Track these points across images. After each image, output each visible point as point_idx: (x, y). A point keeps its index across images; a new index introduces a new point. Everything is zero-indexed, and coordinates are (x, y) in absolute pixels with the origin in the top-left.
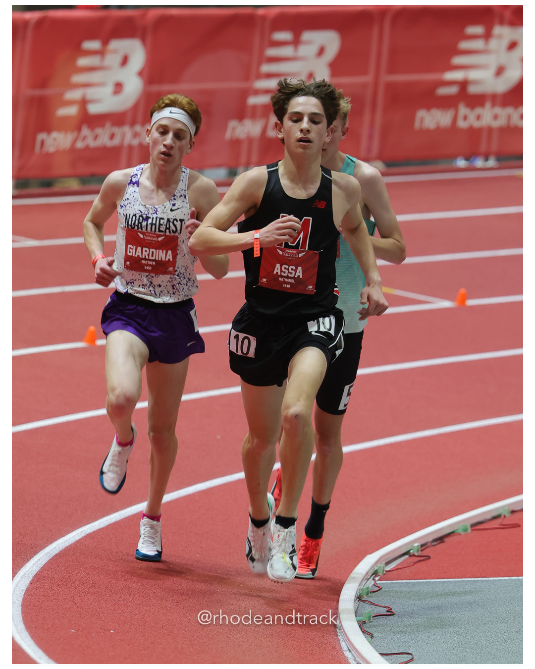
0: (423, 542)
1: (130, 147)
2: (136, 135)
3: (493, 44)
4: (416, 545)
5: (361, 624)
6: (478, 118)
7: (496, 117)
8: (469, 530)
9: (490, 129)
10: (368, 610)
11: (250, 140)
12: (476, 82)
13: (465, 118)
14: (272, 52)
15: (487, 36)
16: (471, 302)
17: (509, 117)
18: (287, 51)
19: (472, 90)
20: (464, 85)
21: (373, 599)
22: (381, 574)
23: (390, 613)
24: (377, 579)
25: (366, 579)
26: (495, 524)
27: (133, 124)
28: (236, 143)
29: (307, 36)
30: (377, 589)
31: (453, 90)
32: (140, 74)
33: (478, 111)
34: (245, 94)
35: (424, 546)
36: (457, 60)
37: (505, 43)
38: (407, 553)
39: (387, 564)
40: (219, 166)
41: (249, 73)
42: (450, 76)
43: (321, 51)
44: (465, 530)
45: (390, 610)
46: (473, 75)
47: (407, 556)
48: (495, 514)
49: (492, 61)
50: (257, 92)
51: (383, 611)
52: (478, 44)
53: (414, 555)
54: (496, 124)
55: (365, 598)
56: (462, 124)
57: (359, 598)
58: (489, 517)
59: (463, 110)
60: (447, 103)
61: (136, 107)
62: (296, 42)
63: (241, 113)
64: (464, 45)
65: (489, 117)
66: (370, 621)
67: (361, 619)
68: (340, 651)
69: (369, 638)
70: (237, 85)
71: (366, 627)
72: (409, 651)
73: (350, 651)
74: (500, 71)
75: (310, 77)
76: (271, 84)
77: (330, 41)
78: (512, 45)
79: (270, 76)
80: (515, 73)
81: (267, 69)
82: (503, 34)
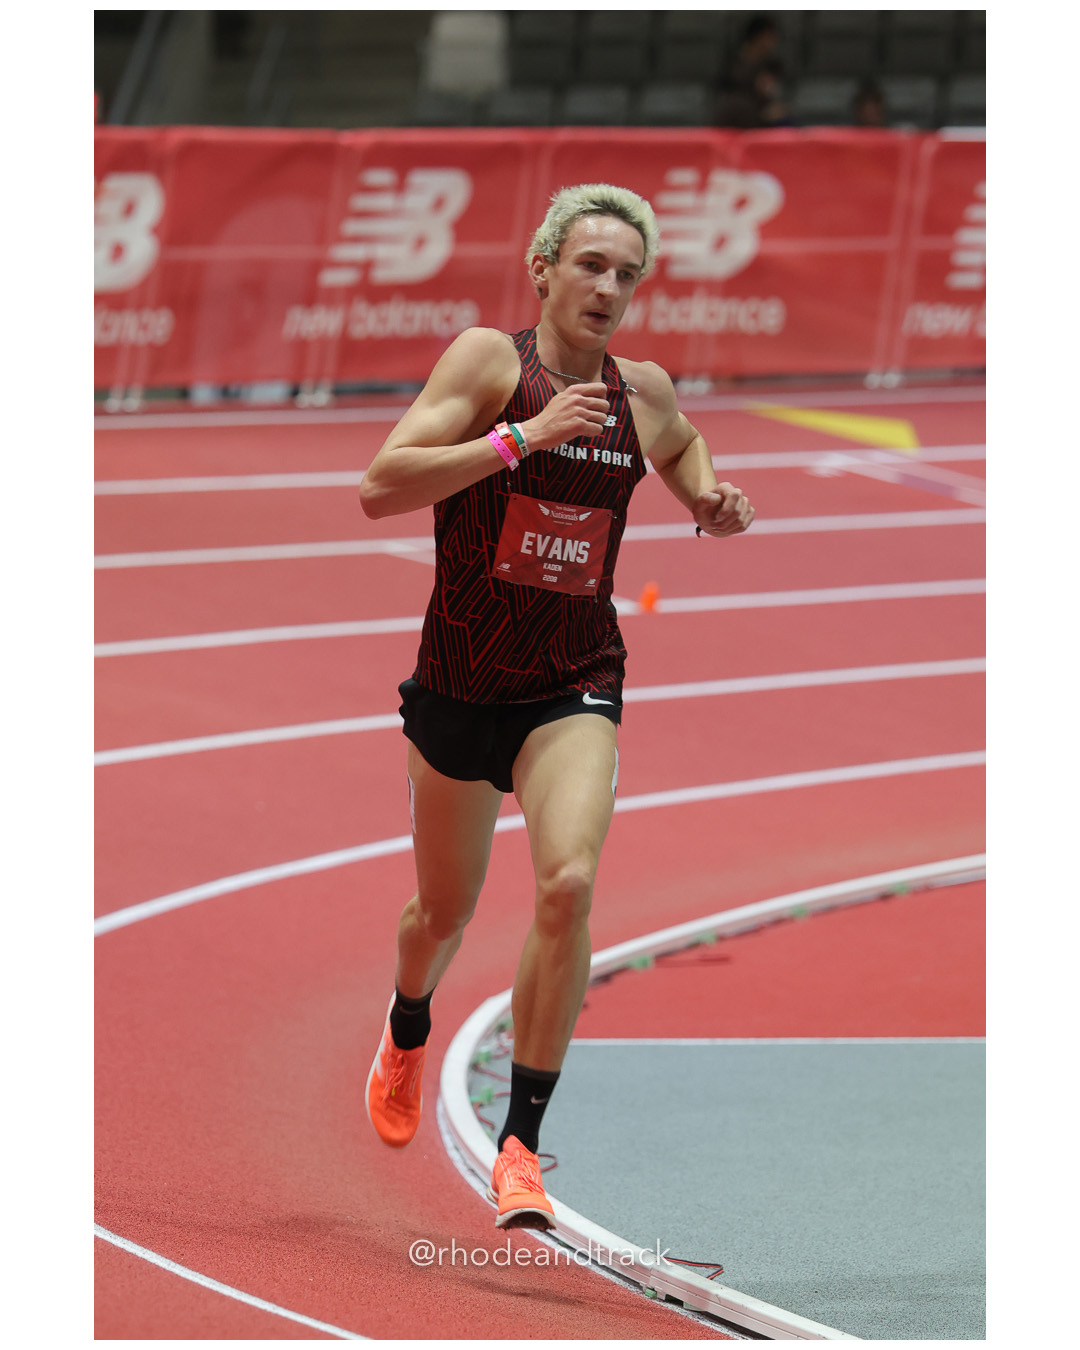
1: (134, 349)
2: (144, 327)
3: (711, 199)
5: (477, 1107)
6: (686, 315)
7: (712, 315)
8: (651, 963)
9: (701, 337)
10: (486, 1085)
11: (323, 341)
12: (684, 260)
13: (664, 315)
14: (362, 202)
15: (702, 186)
16: (667, 606)
17: (732, 317)
18: (384, 202)
19: (677, 271)
20: (663, 263)
21: (497, 1068)
24: (503, 1036)
25: (486, 1037)
26: (693, 955)
27: (139, 307)
28: (301, 345)
29: (419, 178)
30: (500, 1052)
32: (156, 230)
33: (685, 304)
34: (318, 266)
37: (729, 198)
40: (271, 378)
41: (326, 234)
43: (439, 204)
44: (645, 963)
46: (679, 248)
48: (692, 940)
49: (708, 227)
50: (337, 265)
52: (687, 200)
54: (712, 327)
55: (483, 1066)
56: (658, 325)
57: (475, 1067)
58: (682, 944)
59: (659, 302)
61: (144, 284)
62: (400, 187)
63: (312, 296)
64: (665, 200)
65: (699, 315)
66: (490, 1103)
67: (477, 1099)
68: (442, 1149)
69: (489, 1130)
70: (304, 252)
71: (484, 1112)
72: (551, 1153)
73: (457, 1149)
74: (721, 242)
75: (420, 243)
76: (357, 252)
77: (452, 187)
78: (741, 203)
79: (357, 239)
80: (744, 247)
81: (352, 227)
82: (728, 183)
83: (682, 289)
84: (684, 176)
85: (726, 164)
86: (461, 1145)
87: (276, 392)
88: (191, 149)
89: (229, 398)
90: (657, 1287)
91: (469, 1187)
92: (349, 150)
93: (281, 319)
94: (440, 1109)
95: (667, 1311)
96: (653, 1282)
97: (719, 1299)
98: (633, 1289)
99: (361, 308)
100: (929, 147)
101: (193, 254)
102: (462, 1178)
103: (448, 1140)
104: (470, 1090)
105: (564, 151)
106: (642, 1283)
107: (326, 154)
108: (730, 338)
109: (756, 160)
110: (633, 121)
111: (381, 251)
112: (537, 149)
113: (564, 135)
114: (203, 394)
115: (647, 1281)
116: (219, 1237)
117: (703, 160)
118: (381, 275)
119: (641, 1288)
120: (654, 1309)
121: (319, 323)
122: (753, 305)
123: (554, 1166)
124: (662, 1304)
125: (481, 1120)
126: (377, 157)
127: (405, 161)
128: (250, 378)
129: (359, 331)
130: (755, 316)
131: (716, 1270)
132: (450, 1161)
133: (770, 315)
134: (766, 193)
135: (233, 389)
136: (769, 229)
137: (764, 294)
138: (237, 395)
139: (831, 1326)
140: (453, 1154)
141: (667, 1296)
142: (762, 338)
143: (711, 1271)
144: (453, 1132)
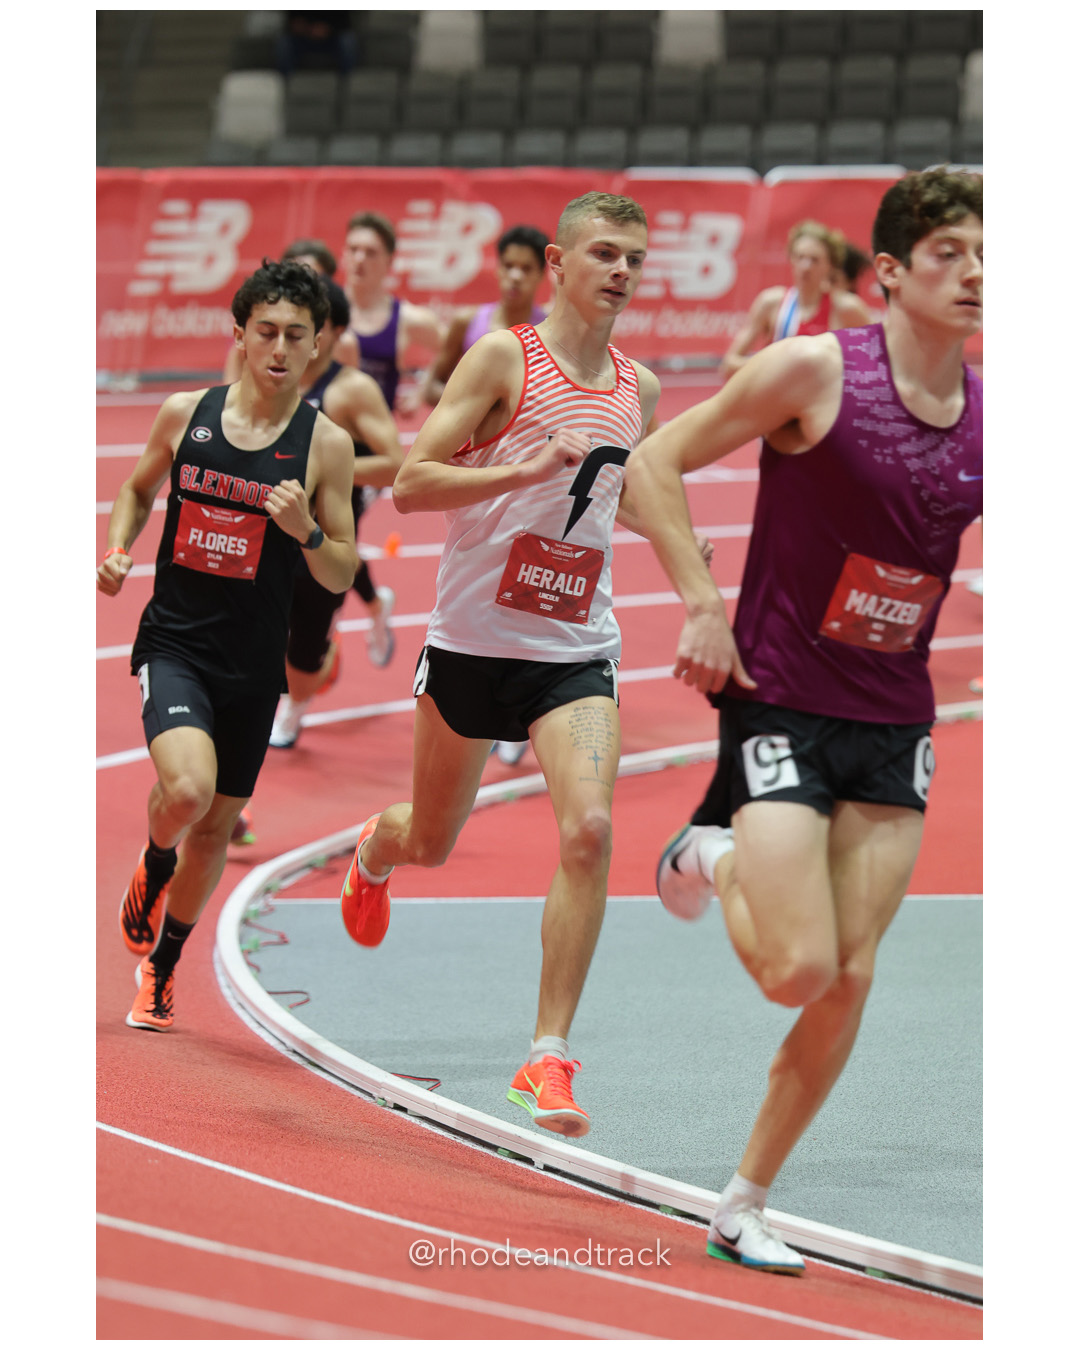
0: (331, 852)
3: (443, 226)
4: (322, 855)
5: (246, 953)
10: (255, 936)
11: (131, 339)
12: (421, 275)
14: (162, 227)
15: (436, 215)
16: (407, 551)
18: (180, 227)
19: (417, 283)
20: (407, 277)
21: (263, 921)
22: (273, 890)
23: (283, 941)
24: (269, 896)
25: (255, 897)
28: (114, 342)
29: (209, 208)
30: (266, 910)
31: (391, 283)
34: (127, 279)
35: (332, 858)
38: (310, 865)
39: (284, 877)
45: (283, 937)
46: (418, 264)
47: (307, 871)
50: (143, 278)
51: (275, 938)
52: (426, 226)
53: (315, 869)
55: (253, 920)
57: (245, 921)
63: (122, 302)
64: (407, 226)
66: (257, 950)
67: (246, 947)
68: (217, 987)
69: (255, 972)
71: (252, 958)
72: (305, 990)
73: (229, 987)
74: (452, 260)
75: (210, 260)
76: (158, 268)
77: (235, 215)
78: (467, 229)
79: (159, 257)
80: (471, 264)
81: (155, 247)
82: (457, 212)
83: (421, 296)
84: (421, 207)
85: (455, 196)
86: (232, 984)
90: (387, 1097)
91: (238, 1018)
92: (151, 184)
94: (216, 956)
95: (394, 1116)
96: (383, 1093)
97: (436, 1106)
98: (367, 1098)
99: (162, 313)
100: (617, 183)
102: (231, 1010)
103: (222, 980)
104: (241, 939)
106: (375, 1094)
107: (133, 189)
109: (482, 193)
110: (384, 162)
111: (178, 267)
112: (303, 185)
113: (326, 173)
115: (378, 1092)
117: (435, 193)
118: (179, 286)
119: (374, 1098)
120: (382, 1115)
121: (127, 324)
123: (307, 1001)
124: (390, 1110)
125: (250, 964)
126: (174, 191)
127: (197, 195)
129: (160, 331)
131: (434, 1083)
132: (222, 996)
134: (488, 220)
139: (525, 1128)
140: (226, 992)
141: (395, 1104)
143: (431, 1084)
144: (226, 973)
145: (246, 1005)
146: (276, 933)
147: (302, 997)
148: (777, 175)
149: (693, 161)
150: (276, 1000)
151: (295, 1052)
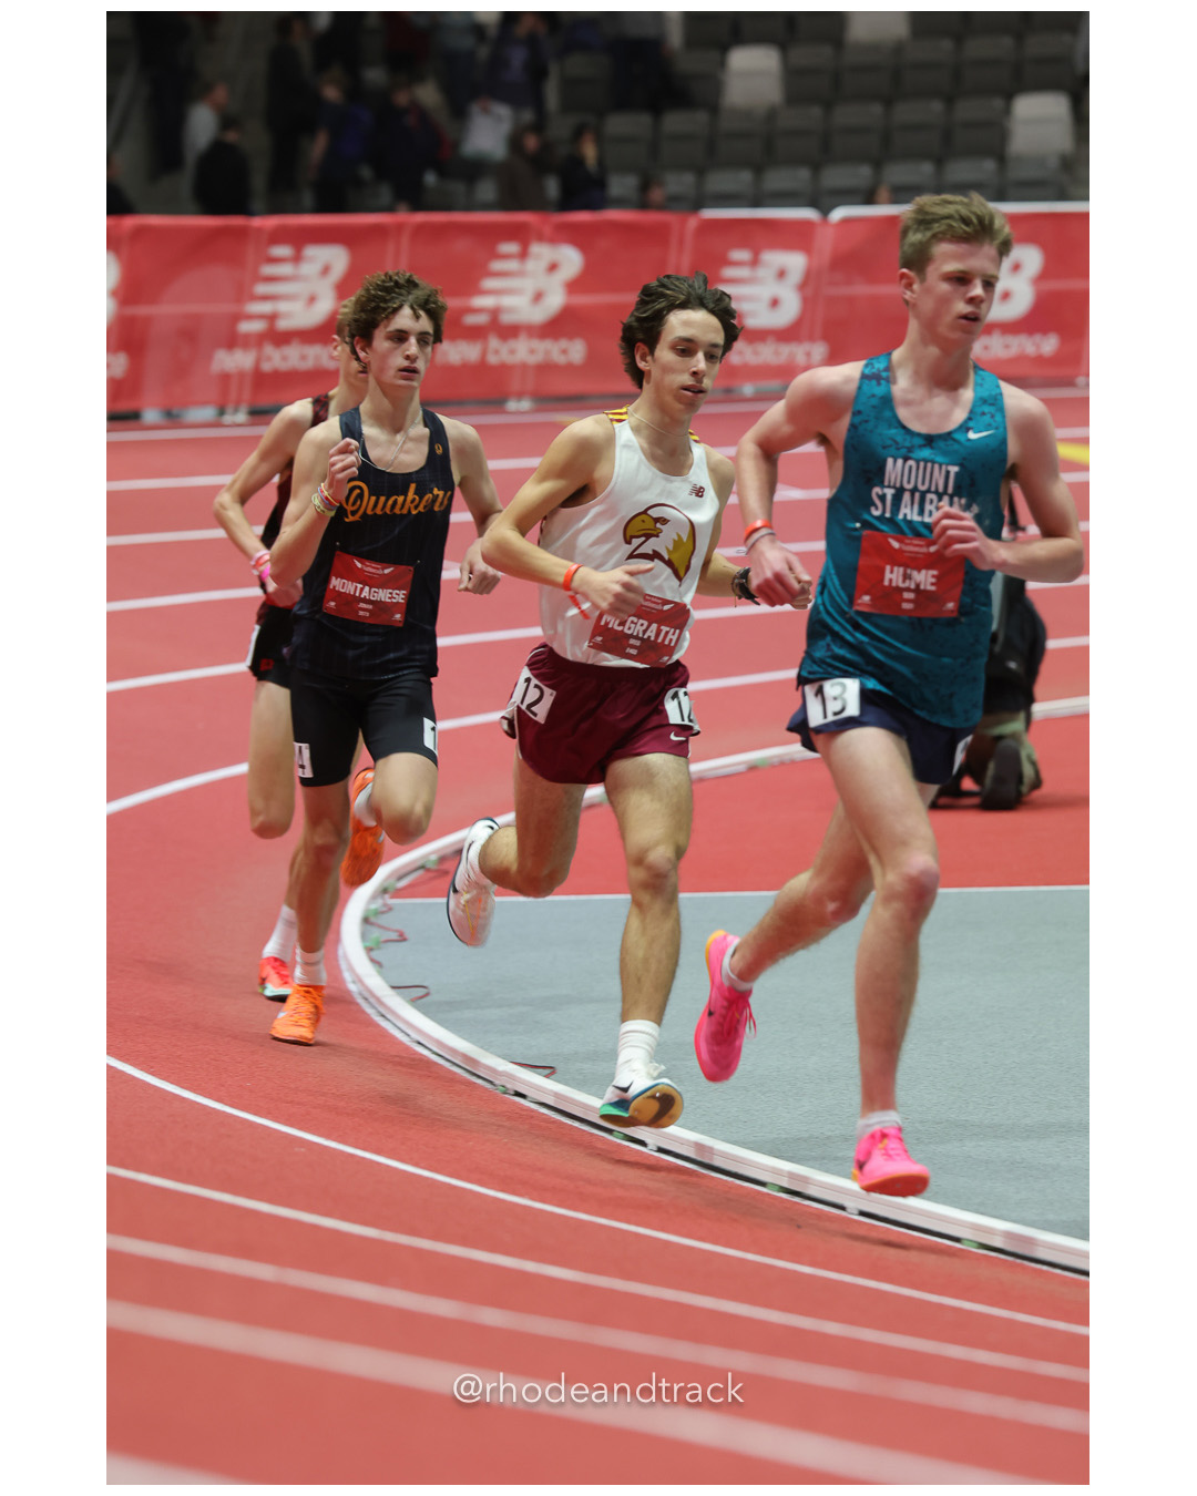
0: (441, 853)
3: (531, 265)
4: (434, 857)
5: (369, 950)
6: (512, 352)
7: (532, 352)
9: (524, 367)
10: (376, 934)
11: (241, 375)
12: (511, 310)
13: (497, 352)
14: (268, 270)
17: (547, 352)
18: (284, 269)
19: (506, 319)
20: (495, 313)
21: (382, 920)
22: (391, 890)
23: (402, 938)
24: (387, 896)
25: (374, 897)
28: (225, 378)
29: (312, 251)
30: (385, 909)
31: (481, 319)
33: (512, 344)
34: (236, 318)
35: (443, 859)
36: (489, 283)
37: (544, 264)
38: (422, 867)
39: (400, 878)
40: (204, 403)
41: (243, 294)
42: (480, 302)
43: (326, 270)
45: (401, 934)
46: (506, 301)
47: (421, 872)
49: (528, 285)
50: (250, 317)
51: (394, 936)
52: (512, 265)
53: (428, 870)
54: (533, 360)
55: (373, 919)
56: (492, 359)
57: (366, 920)
59: (494, 342)
60: (476, 333)
62: (297, 259)
63: (233, 341)
64: (497, 266)
65: (523, 352)
66: (379, 948)
67: (368, 944)
68: (343, 981)
69: (378, 967)
70: (226, 308)
71: (374, 954)
72: (424, 984)
73: (354, 982)
74: (538, 297)
75: (312, 300)
76: (265, 308)
77: (336, 258)
78: (553, 267)
79: (266, 298)
80: (556, 300)
81: (261, 289)
82: (542, 252)
83: (511, 332)
84: (510, 248)
85: (541, 238)
86: (357, 979)
87: (206, 413)
88: (140, 232)
89: (172, 418)
90: (508, 1086)
91: (364, 1012)
92: (259, 230)
93: (210, 358)
94: (340, 952)
95: (515, 1103)
96: (504, 1081)
97: (554, 1093)
98: (489, 1086)
99: (269, 350)
100: (692, 223)
101: (142, 310)
102: (359, 1006)
103: (346, 975)
104: (364, 936)
105: (420, 229)
106: (497, 1082)
107: (242, 233)
108: (546, 369)
109: (563, 235)
111: (283, 307)
112: (400, 227)
113: (421, 217)
114: (151, 415)
115: (500, 1080)
116: (179, 1053)
117: (522, 235)
118: (283, 325)
119: (495, 1085)
120: (504, 1102)
121: (238, 361)
122: (564, 343)
123: (427, 995)
124: (512, 1097)
125: (373, 961)
126: (278, 237)
127: (301, 239)
128: (187, 404)
129: (266, 367)
130: (564, 352)
131: (549, 1071)
132: (348, 991)
133: (576, 351)
134: (571, 259)
135: (175, 411)
136: (573, 286)
137: (571, 336)
138: (178, 416)
140: (351, 987)
141: (515, 1091)
142: (569, 368)
143: (548, 1071)
144: (351, 969)
145: (372, 1000)
146: (397, 931)
147: (421, 992)
148: (838, 214)
149: (756, 202)
150: (399, 994)
151: (419, 1043)
